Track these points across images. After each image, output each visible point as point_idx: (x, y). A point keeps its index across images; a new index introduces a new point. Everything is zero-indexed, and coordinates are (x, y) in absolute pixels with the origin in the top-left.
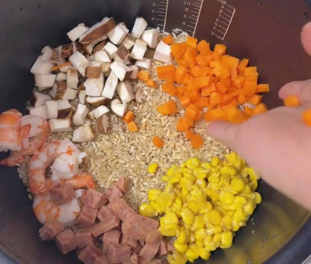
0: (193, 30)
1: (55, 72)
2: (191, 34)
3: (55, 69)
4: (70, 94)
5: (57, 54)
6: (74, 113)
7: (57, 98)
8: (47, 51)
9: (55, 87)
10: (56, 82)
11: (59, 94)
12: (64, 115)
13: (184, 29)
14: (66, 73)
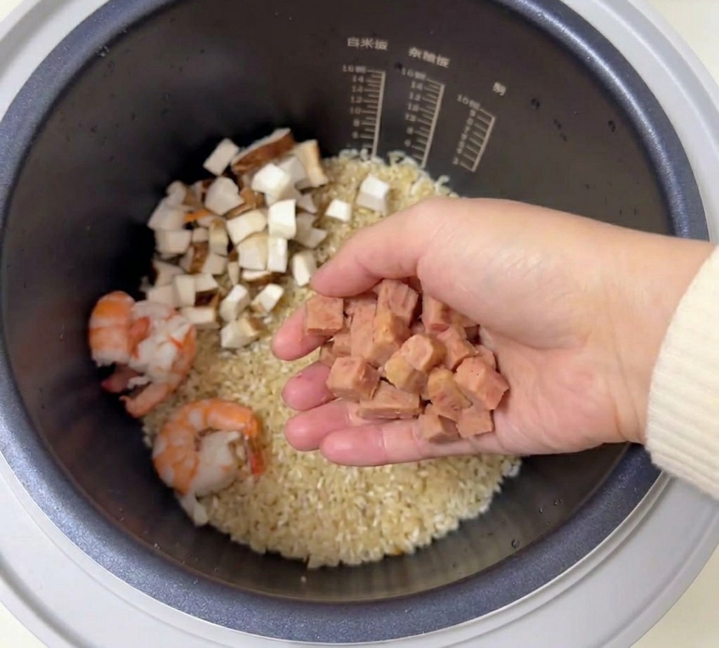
0: (422, 153)
1: (190, 226)
2: (419, 162)
3: (191, 219)
4: (214, 264)
5: (194, 194)
6: (222, 298)
7: (194, 271)
8: (177, 191)
9: (191, 253)
10: (191, 244)
11: (197, 264)
12: (204, 301)
13: (410, 152)
14: (207, 228)
